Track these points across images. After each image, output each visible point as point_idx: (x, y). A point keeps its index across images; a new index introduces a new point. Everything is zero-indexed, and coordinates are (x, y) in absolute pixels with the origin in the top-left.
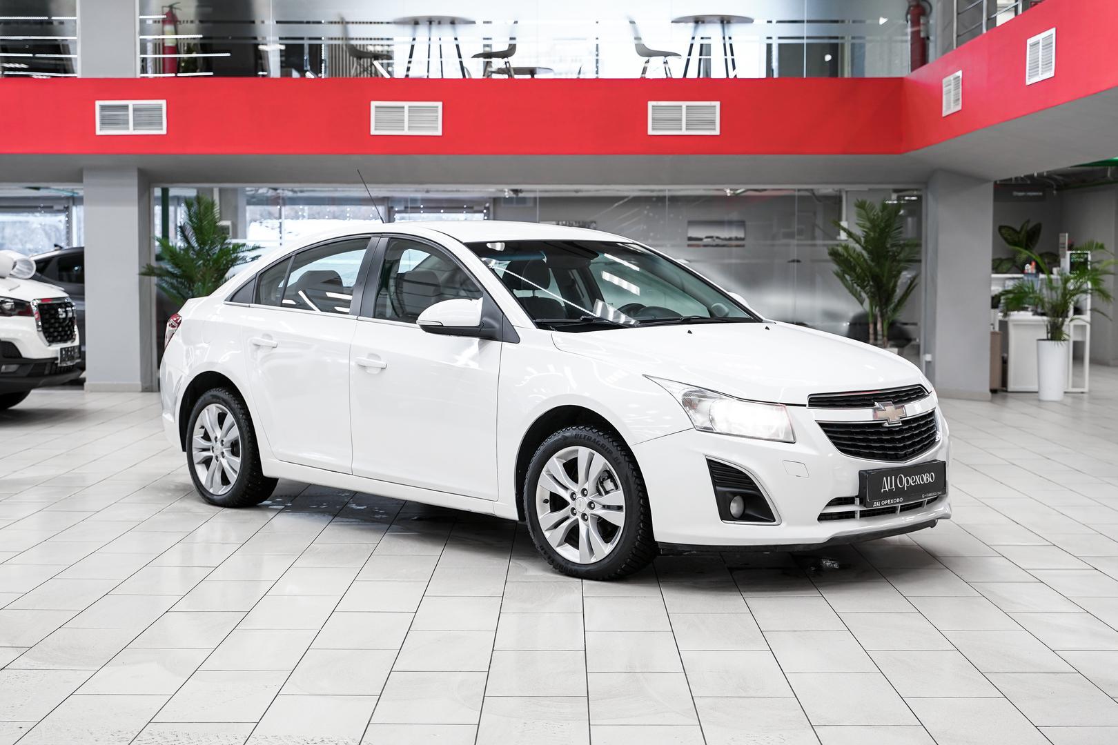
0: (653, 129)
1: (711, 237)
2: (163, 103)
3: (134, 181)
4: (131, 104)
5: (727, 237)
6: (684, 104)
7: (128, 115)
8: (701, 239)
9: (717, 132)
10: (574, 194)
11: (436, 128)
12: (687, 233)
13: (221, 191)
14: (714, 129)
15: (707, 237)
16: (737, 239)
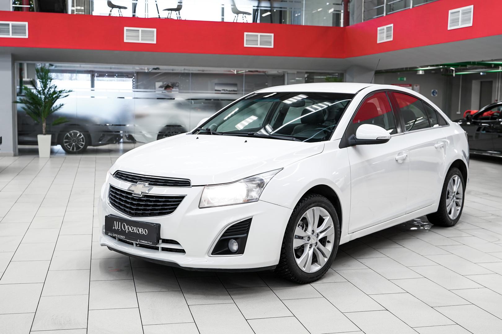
0: (246, 44)
1: (224, 90)
2: (26, 23)
3: (10, 59)
4: (11, 23)
5: (231, 90)
6: (259, 34)
7: (9, 28)
8: (220, 91)
9: (272, 47)
10: (171, 71)
11: (153, 40)
12: (215, 88)
13: (28, 64)
14: (271, 45)
15: (223, 90)
16: (234, 91)
